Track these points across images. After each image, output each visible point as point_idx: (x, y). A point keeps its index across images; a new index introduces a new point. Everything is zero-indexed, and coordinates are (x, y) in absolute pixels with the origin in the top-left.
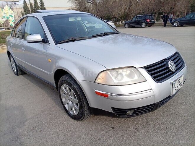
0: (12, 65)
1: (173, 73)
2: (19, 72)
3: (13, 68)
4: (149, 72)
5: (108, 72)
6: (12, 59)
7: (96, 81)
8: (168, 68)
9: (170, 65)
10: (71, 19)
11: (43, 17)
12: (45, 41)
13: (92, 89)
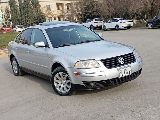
0: (13, 67)
1: (121, 65)
2: (20, 73)
3: (14, 70)
4: (103, 63)
5: (81, 62)
6: (14, 62)
7: (75, 67)
8: (118, 62)
9: (119, 60)
10: (65, 30)
11: (46, 30)
12: (47, 46)
13: (72, 72)
